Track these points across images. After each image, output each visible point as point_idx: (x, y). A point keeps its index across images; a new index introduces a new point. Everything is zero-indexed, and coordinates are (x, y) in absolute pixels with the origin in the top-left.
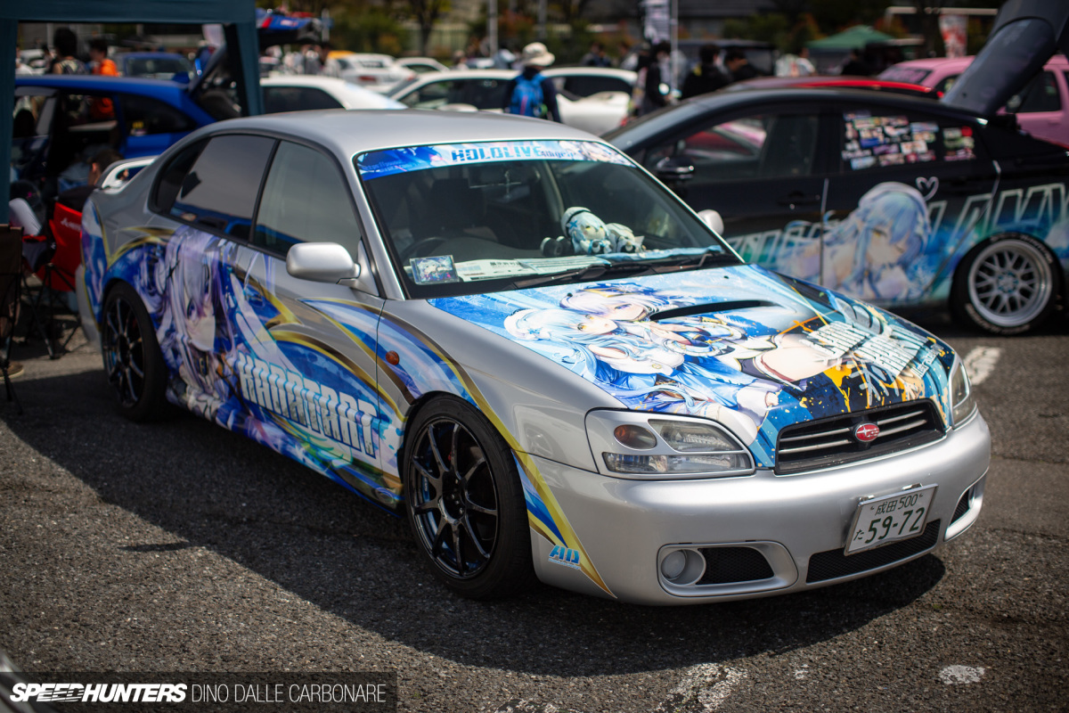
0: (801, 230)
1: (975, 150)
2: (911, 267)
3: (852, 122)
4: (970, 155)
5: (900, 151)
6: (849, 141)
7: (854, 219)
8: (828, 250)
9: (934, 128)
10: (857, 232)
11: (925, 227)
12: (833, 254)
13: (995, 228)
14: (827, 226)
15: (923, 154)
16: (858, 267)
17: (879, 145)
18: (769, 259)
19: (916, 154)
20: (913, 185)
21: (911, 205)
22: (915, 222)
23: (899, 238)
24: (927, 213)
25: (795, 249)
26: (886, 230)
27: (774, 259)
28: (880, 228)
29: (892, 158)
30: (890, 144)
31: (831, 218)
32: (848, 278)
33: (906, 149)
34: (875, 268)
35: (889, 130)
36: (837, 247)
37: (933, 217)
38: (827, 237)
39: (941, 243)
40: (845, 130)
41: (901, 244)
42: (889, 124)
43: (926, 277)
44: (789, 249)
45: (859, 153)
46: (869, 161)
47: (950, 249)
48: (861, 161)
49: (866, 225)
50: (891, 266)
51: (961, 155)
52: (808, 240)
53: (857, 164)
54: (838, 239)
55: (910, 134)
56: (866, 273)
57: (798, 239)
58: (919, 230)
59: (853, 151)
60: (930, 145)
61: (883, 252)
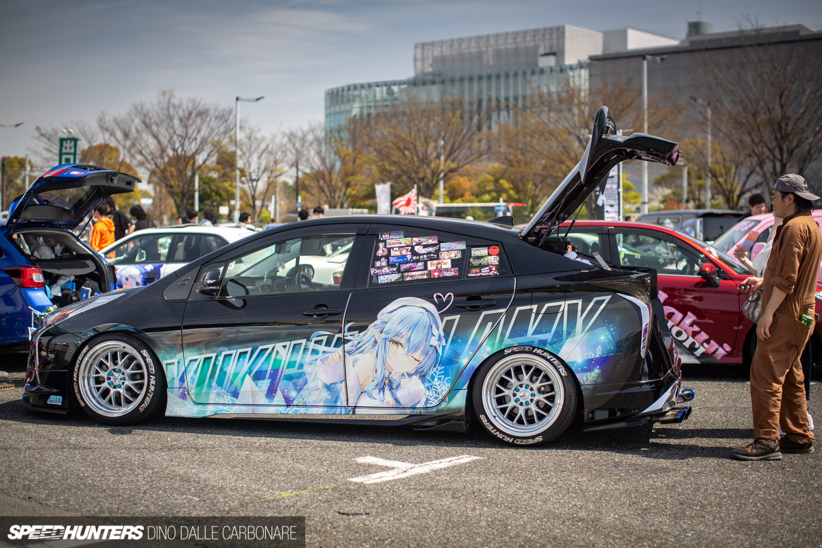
0: (325, 338)
1: (499, 267)
2: (428, 377)
3: (385, 241)
4: (494, 272)
5: (426, 268)
6: (379, 259)
7: (372, 329)
8: (349, 359)
9: (462, 246)
10: (376, 342)
11: (440, 339)
12: (355, 361)
13: (508, 341)
14: (348, 336)
15: (447, 270)
16: (379, 376)
17: (407, 262)
18: (297, 365)
19: (440, 270)
20: (430, 299)
21: (426, 318)
22: (429, 334)
23: (416, 349)
24: (442, 326)
25: (320, 356)
26: (403, 341)
27: (301, 366)
28: (396, 339)
29: (418, 275)
30: (418, 261)
31: (350, 329)
32: (370, 386)
33: (431, 266)
34: (395, 377)
35: (418, 249)
36: (357, 356)
37: (447, 330)
38: (348, 346)
39: (456, 355)
40: (377, 248)
41: (417, 355)
42: (418, 244)
43: (444, 388)
44: (315, 357)
45: (386, 270)
46: (395, 277)
47: (464, 361)
48: (387, 277)
49: (383, 336)
50: (410, 375)
51: (485, 271)
52: (331, 349)
53: (383, 280)
54: (358, 348)
55: (438, 252)
56: (387, 382)
57: (322, 348)
58: (434, 342)
59: (380, 268)
60: (454, 263)
61: (401, 361)
